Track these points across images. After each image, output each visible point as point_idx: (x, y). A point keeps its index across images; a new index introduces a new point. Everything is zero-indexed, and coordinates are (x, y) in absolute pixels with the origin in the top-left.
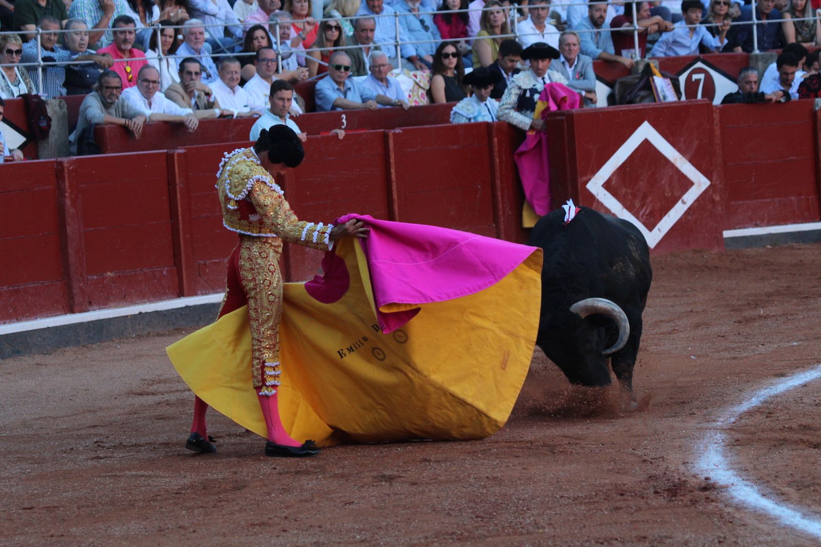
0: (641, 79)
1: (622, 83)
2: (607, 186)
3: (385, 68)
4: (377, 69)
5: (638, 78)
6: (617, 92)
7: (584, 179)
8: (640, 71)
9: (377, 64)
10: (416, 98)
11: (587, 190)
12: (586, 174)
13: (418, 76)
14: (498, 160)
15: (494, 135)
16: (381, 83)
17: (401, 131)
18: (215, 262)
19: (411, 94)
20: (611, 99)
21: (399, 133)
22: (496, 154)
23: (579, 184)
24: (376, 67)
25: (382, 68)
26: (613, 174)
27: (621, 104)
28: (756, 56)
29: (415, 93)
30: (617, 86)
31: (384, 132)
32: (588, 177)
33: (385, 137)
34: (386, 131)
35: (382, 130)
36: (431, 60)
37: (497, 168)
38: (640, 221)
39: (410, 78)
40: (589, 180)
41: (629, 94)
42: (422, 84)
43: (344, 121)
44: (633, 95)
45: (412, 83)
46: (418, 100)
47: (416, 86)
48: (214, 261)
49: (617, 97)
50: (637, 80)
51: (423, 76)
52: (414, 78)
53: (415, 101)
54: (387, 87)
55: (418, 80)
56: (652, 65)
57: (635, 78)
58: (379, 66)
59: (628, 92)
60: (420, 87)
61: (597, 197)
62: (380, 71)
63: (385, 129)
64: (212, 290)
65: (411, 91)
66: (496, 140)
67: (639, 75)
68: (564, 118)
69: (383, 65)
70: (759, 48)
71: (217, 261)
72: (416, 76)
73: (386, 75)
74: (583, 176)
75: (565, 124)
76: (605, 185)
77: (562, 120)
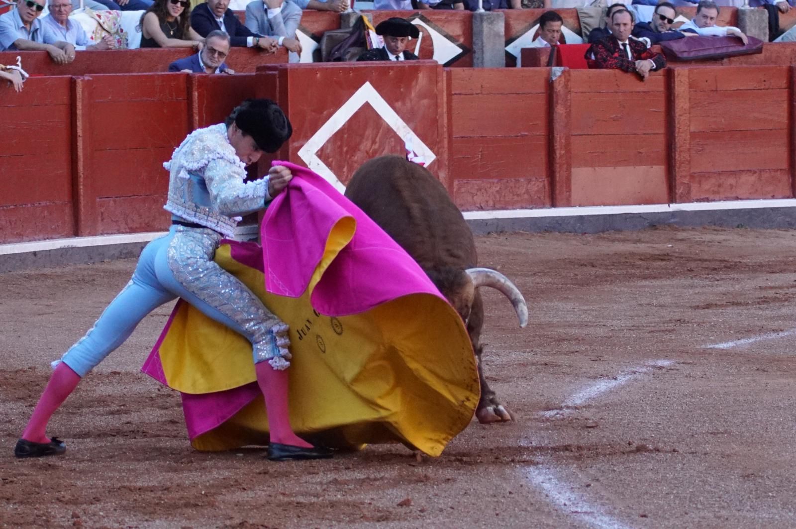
0: (352, 34)
1: (330, 37)
2: (321, 154)
3: (67, 8)
4: (57, 9)
5: (347, 33)
6: (324, 47)
7: (296, 144)
8: (352, 25)
9: (57, 4)
11: (299, 158)
12: (298, 139)
13: (102, 17)
14: (197, 118)
15: (194, 89)
16: (61, 26)
17: (91, 79)
19: (94, 37)
20: (317, 54)
21: (88, 80)
22: (196, 110)
23: (290, 151)
24: (56, 6)
25: (63, 9)
26: (328, 141)
27: (329, 61)
28: (481, 15)
29: (98, 36)
30: (325, 40)
31: (71, 78)
32: (300, 142)
33: (72, 84)
34: (74, 77)
35: (70, 76)
39: (92, 17)
40: (302, 146)
41: (337, 50)
42: (105, 26)
43: (19, 63)
44: (342, 51)
45: (95, 24)
47: (99, 28)
49: (324, 53)
50: (348, 35)
51: (108, 18)
52: (98, 18)
54: (68, 29)
55: (101, 21)
56: (366, 19)
57: (345, 33)
58: (60, 6)
59: (337, 47)
60: (104, 29)
62: (60, 11)
63: (72, 74)
65: (93, 32)
66: (197, 93)
67: (351, 29)
68: (274, 72)
69: (65, 5)
70: (483, 7)
72: (99, 16)
73: (67, 17)
74: (294, 141)
75: (278, 80)
76: (319, 153)
77: (274, 75)
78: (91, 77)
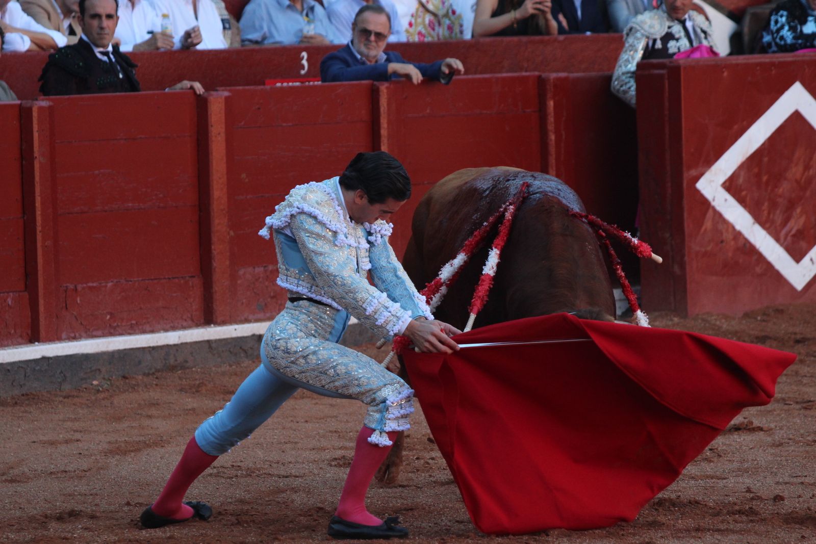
1: (755, 16)
2: (731, 186)
6: (746, 30)
7: (693, 173)
10: (420, 28)
11: (698, 192)
14: (552, 137)
15: (549, 95)
18: (91, 288)
19: (413, 21)
20: (736, 40)
22: (551, 127)
23: (685, 182)
26: (741, 167)
27: (752, 51)
30: (747, 20)
32: (700, 170)
37: (552, 149)
38: (781, 245)
40: (702, 175)
42: (430, 7)
43: (305, 62)
46: (423, 31)
47: (421, 9)
48: (90, 284)
49: (746, 38)
53: (420, 33)
60: (428, 11)
61: (713, 204)
64: (86, 332)
65: (412, 16)
66: (553, 103)
68: (662, 71)
71: (95, 285)
74: (689, 168)
75: (666, 82)
76: (727, 184)
77: (661, 76)
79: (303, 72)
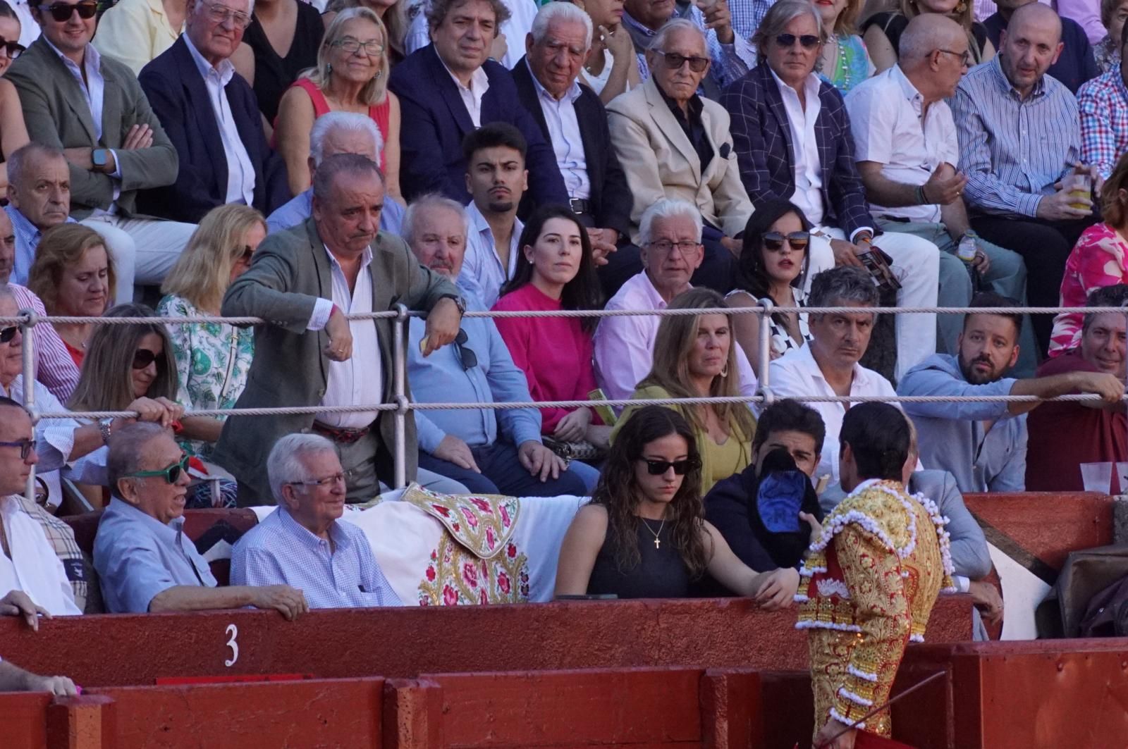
6: (1067, 596)
10: (449, 581)
13: (451, 511)
17: (437, 686)
19: (436, 569)
21: (430, 690)
27: (1079, 634)
29: (446, 565)
30: (1069, 576)
31: (384, 684)
33: (386, 702)
34: (389, 681)
35: (380, 678)
36: (469, 462)
39: (430, 515)
41: (1104, 604)
42: (461, 536)
43: (232, 643)
44: (1118, 607)
45: (439, 533)
46: (454, 587)
47: (448, 544)
49: (1067, 611)
52: (442, 516)
53: (448, 590)
55: (451, 524)
59: (1104, 594)
60: (460, 547)
63: (381, 675)
65: (433, 556)
66: (726, 725)
72: (444, 511)
78: (439, 680)
79: (229, 663)
